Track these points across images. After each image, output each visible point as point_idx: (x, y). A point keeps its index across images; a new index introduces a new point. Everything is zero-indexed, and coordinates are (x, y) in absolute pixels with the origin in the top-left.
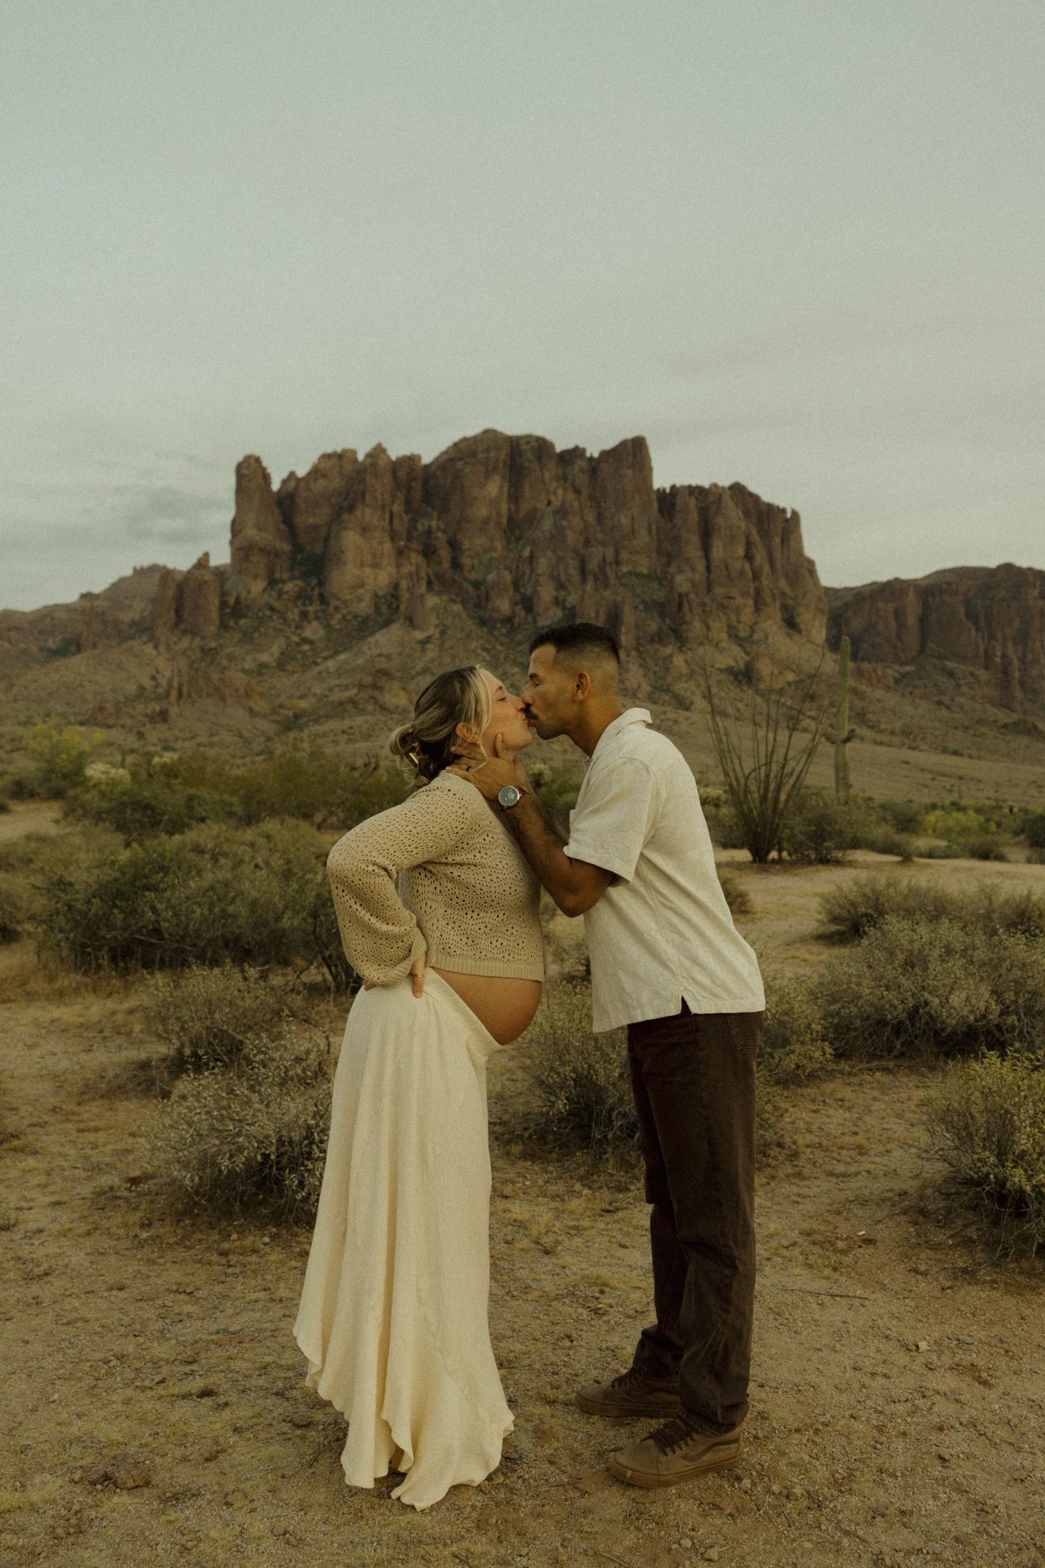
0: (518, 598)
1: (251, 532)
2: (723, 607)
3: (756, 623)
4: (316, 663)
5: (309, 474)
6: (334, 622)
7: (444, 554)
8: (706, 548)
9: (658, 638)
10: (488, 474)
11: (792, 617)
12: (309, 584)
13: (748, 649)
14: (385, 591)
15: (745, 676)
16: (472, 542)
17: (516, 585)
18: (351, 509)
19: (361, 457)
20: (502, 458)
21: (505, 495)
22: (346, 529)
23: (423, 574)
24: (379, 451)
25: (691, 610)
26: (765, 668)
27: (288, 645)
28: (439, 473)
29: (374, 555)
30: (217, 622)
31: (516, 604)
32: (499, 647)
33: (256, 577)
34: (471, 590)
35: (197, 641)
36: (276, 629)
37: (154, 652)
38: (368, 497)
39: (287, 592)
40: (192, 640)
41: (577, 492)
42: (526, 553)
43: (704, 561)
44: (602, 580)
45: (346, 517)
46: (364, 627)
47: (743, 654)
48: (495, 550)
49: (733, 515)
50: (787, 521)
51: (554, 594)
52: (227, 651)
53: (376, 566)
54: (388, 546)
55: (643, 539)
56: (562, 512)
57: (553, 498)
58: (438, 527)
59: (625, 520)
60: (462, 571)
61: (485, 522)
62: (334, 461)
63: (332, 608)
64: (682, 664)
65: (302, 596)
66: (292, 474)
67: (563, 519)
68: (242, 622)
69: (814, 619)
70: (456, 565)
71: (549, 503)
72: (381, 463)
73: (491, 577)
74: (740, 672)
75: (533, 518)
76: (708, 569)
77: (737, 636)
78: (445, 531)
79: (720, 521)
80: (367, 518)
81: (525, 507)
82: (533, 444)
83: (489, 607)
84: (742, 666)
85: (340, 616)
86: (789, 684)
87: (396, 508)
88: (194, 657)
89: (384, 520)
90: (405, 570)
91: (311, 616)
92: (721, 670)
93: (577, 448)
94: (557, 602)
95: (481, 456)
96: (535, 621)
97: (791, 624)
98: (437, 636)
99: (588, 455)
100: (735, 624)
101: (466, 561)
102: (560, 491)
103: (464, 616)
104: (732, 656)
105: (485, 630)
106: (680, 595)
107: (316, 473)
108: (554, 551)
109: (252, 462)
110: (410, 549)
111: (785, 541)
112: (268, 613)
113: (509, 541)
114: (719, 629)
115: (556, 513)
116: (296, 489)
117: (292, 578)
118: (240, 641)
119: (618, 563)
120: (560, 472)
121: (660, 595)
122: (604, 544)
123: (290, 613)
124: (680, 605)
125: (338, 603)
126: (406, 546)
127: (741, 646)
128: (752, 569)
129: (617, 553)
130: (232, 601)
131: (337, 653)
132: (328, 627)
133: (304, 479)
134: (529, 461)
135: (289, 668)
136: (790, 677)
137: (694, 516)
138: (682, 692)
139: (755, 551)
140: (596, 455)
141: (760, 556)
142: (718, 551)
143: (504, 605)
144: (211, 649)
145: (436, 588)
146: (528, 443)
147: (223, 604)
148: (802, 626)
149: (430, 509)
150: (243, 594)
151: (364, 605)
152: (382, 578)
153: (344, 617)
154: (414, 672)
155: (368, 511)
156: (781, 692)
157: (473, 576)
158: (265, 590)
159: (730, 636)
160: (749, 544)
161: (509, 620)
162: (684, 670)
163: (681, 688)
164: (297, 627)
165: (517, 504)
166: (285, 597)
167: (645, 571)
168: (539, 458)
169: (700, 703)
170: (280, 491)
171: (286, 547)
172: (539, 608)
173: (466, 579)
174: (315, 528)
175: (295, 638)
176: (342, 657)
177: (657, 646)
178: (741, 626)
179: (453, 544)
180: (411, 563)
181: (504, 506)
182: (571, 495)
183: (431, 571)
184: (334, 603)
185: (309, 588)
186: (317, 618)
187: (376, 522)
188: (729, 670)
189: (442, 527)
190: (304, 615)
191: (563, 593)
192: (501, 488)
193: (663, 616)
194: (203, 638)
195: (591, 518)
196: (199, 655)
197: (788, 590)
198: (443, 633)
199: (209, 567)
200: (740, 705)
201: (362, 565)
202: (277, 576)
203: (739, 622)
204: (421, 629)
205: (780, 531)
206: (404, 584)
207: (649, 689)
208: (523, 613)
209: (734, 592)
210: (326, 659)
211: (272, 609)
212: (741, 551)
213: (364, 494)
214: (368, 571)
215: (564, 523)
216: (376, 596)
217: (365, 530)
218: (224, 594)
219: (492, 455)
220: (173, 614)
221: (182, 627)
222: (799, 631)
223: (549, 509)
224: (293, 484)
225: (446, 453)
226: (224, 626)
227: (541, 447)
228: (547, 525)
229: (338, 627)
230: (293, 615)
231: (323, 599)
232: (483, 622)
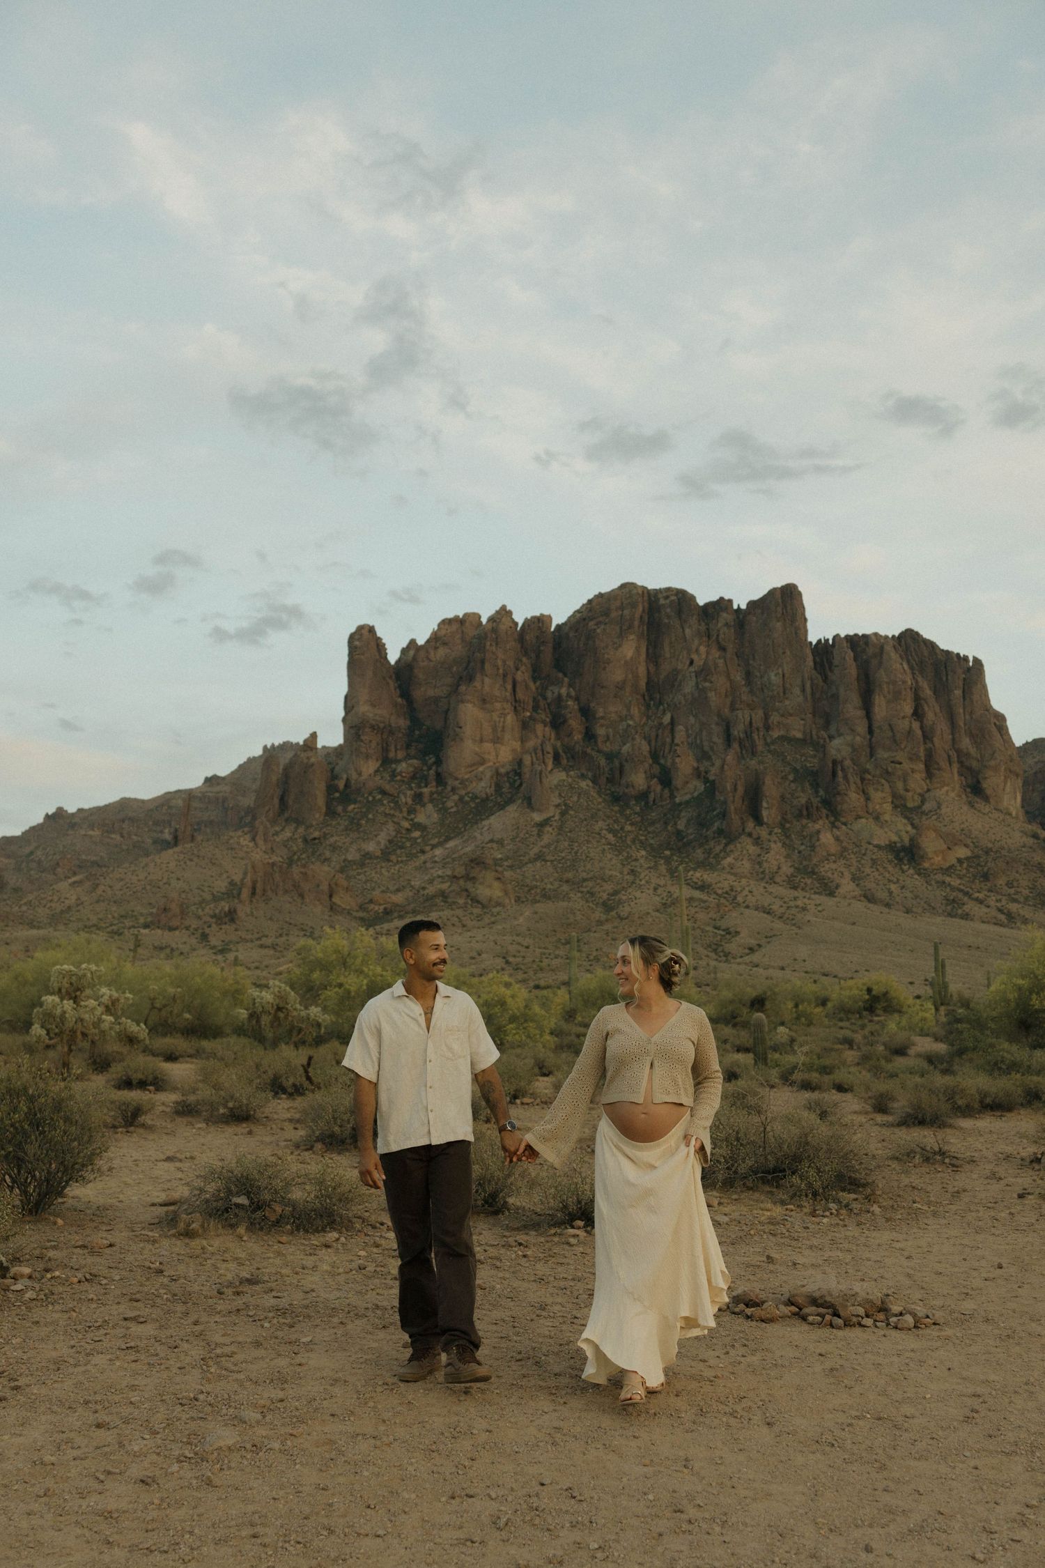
0: (656, 770)
1: (363, 708)
2: (887, 774)
3: (929, 790)
4: (423, 852)
5: (428, 641)
6: (450, 804)
7: (575, 724)
8: (867, 706)
9: (807, 812)
10: (622, 635)
11: (978, 782)
12: (425, 763)
13: (916, 821)
14: (508, 768)
15: (908, 854)
16: (609, 710)
17: (655, 756)
18: (471, 679)
19: (484, 620)
20: (637, 616)
21: (643, 656)
22: (462, 702)
23: (549, 748)
24: (504, 613)
25: (846, 778)
26: (931, 844)
27: (398, 832)
28: (571, 635)
29: (495, 729)
30: (324, 809)
31: (653, 777)
32: (628, 828)
33: (367, 757)
34: (603, 762)
35: (301, 830)
36: (386, 815)
37: (251, 844)
38: (487, 666)
39: (401, 773)
40: (296, 829)
41: (723, 649)
42: (667, 719)
43: (865, 721)
44: (748, 747)
45: (463, 688)
46: (482, 808)
47: (909, 828)
48: (632, 718)
49: (897, 665)
50: (969, 669)
51: (695, 765)
52: (332, 840)
53: (497, 740)
54: (510, 719)
55: (796, 698)
56: (704, 673)
57: (695, 657)
58: (568, 695)
59: (774, 677)
60: (596, 742)
61: (621, 687)
62: (455, 627)
63: (449, 788)
64: (832, 840)
65: (418, 777)
66: (413, 642)
67: (705, 680)
68: (351, 807)
69: (1005, 783)
70: (590, 736)
71: (692, 663)
72: (503, 627)
73: (626, 748)
74: (904, 849)
75: (673, 681)
76: (871, 731)
77: (905, 806)
78: (577, 699)
79: (881, 676)
80: (487, 688)
81: (666, 668)
82: (673, 598)
83: (623, 781)
84: (907, 842)
85: (456, 797)
86: (960, 861)
87: (523, 675)
88: (295, 848)
89: (506, 690)
90: (530, 744)
91: (426, 800)
92: (879, 847)
93: (722, 599)
94: (698, 774)
95: (614, 614)
96: (672, 796)
97: (976, 789)
98: (557, 818)
99: (735, 607)
100: (902, 792)
101: (601, 731)
102: (703, 649)
103: (593, 793)
104: (897, 829)
105: (616, 808)
106: (835, 762)
107: (435, 639)
108: (695, 716)
109: (365, 632)
110: (534, 720)
111: (967, 692)
112: (379, 797)
113: (648, 707)
114: (881, 799)
115: (697, 674)
116: (414, 658)
117: (408, 757)
118: (346, 829)
119: (768, 728)
120: (703, 628)
121: (813, 763)
122: (751, 707)
123: (402, 797)
124: (834, 774)
125: (457, 783)
126: (530, 717)
127: (906, 818)
128: (922, 728)
129: (767, 717)
130: (341, 784)
131: (448, 839)
132: (443, 810)
133: (421, 646)
134: (669, 617)
135: (393, 858)
136: (962, 852)
137: (853, 670)
138: (829, 874)
139: (926, 708)
140: (743, 606)
141: (932, 713)
142: (881, 707)
143: (638, 779)
144: (315, 839)
145: (564, 762)
146: (667, 598)
147: (331, 788)
148: (988, 792)
149: (560, 675)
150: (354, 776)
151: (483, 784)
152: (504, 754)
153: (461, 799)
154: (526, 859)
155: (487, 680)
156: (949, 870)
157: (607, 748)
158: (377, 771)
159: (896, 807)
160: (917, 699)
161: (643, 796)
162: (834, 848)
163: (826, 869)
164: (409, 812)
165: (657, 664)
166: (399, 778)
167: (799, 735)
168: (679, 613)
169: (847, 886)
170: (398, 662)
171: (403, 723)
172: (678, 782)
173: (599, 751)
174: (436, 700)
175: (406, 824)
176: (451, 844)
177: (804, 821)
178: (910, 794)
179: (586, 712)
180: (537, 737)
181: (642, 670)
182: (716, 653)
183: (559, 744)
184: (450, 782)
185: (425, 768)
186: (431, 801)
187: (497, 693)
188: (891, 847)
189: (573, 693)
190: (418, 797)
191: (706, 763)
192: (638, 649)
193: (816, 786)
194: (308, 827)
195: (738, 677)
196: (301, 845)
197: (973, 751)
198: (563, 814)
199: (316, 749)
200: (893, 887)
201: (481, 741)
202: (391, 755)
203: (907, 790)
204: (539, 811)
205: (961, 683)
206: (527, 760)
207: (790, 871)
208: (659, 788)
209: (900, 756)
210: (434, 847)
211: (383, 792)
212: (908, 709)
213: (483, 662)
214: (488, 746)
215: (707, 684)
216: (497, 773)
217: (484, 701)
218: (334, 777)
219: (626, 612)
220: (276, 801)
221: (286, 815)
222: (986, 799)
223: (692, 669)
224: (412, 653)
225: (578, 611)
226: (331, 812)
227: (681, 599)
228: (689, 687)
229: (454, 810)
230: (406, 798)
231: (440, 780)
232: (616, 799)
